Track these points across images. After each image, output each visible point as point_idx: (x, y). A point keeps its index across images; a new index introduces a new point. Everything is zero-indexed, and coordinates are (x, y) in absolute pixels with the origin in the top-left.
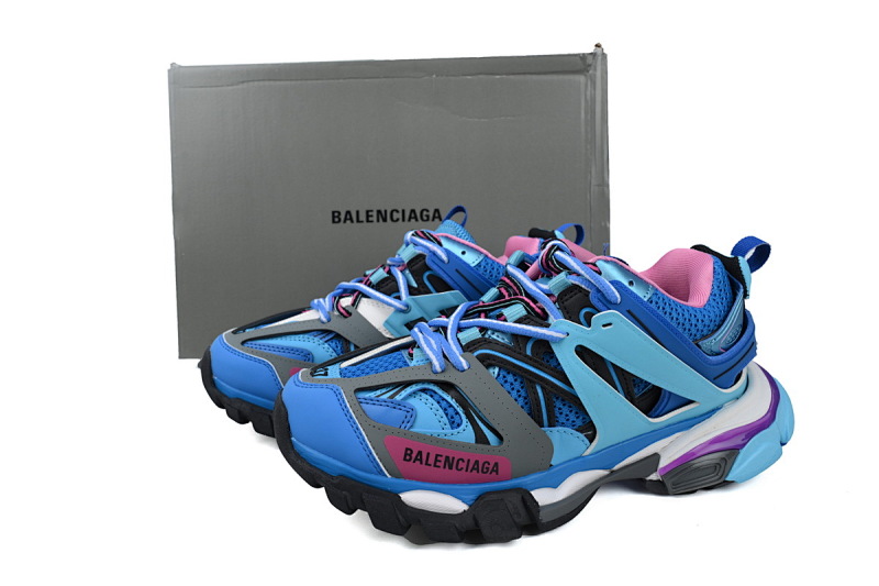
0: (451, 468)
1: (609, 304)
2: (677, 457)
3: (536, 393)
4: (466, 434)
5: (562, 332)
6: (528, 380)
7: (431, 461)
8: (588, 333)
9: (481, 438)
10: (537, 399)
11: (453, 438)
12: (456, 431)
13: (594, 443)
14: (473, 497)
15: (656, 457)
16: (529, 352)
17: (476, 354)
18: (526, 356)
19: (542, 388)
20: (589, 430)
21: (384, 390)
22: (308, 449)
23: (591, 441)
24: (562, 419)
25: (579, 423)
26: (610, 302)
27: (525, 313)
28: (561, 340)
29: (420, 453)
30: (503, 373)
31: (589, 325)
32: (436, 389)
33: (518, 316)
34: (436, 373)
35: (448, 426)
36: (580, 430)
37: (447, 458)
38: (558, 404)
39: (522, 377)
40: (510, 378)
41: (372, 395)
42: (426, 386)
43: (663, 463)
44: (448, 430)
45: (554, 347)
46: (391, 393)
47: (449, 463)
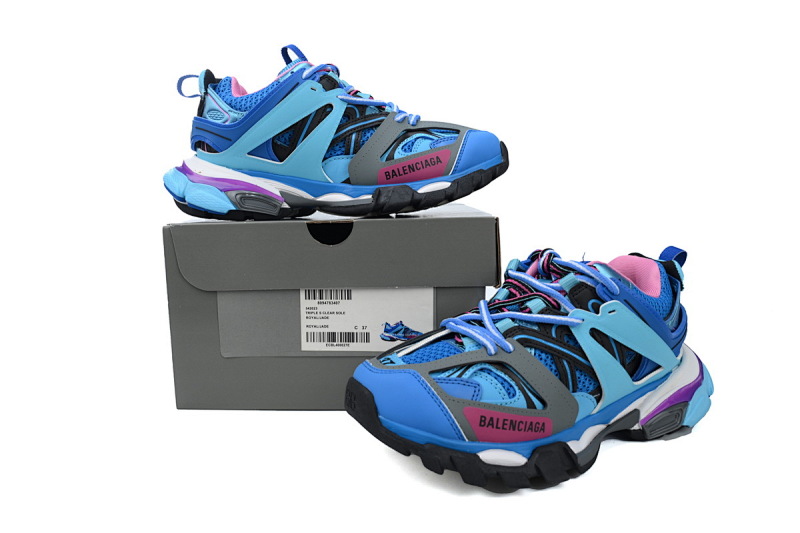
0: (514, 429)
1: (612, 296)
2: (651, 410)
3: (563, 366)
4: (519, 401)
5: (577, 318)
6: (556, 357)
7: (500, 425)
8: (598, 318)
9: (531, 405)
10: (565, 370)
11: (511, 405)
12: (513, 400)
13: (600, 404)
14: (529, 452)
15: (636, 412)
16: (554, 335)
17: (516, 338)
18: (553, 338)
19: (568, 363)
20: (598, 392)
21: (451, 372)
22: (396, 424)
23: (598, 401)
24: (580, 386)
25: (591, 388)
26: (613, 294)
27: (544, 305)
28: (578, 324)
29: (492, 419)
30: (538, 352)
31: (597, 312)
32: (490, 367)
33: (540, 308)
34: (491, 355)
35: (507, 396)
36: (592, 393)
37: (512, 421)
38: (578, 374)
39: (552, 355)
40: (543, 356)
41: (443, 375)
42: (483, 366)
43: (643, 416)
44: (508, 400)
45: (573, 330)
46: (459, 373)
47: (513, 425)
